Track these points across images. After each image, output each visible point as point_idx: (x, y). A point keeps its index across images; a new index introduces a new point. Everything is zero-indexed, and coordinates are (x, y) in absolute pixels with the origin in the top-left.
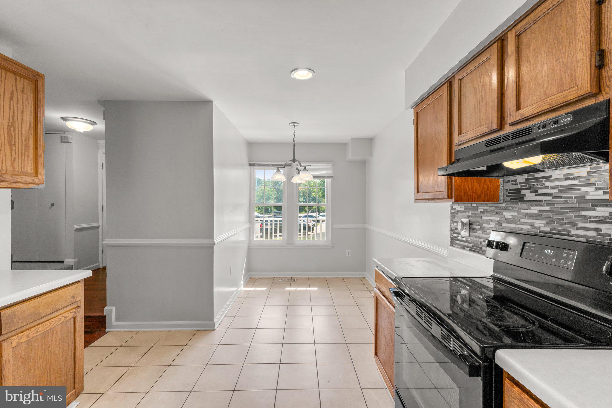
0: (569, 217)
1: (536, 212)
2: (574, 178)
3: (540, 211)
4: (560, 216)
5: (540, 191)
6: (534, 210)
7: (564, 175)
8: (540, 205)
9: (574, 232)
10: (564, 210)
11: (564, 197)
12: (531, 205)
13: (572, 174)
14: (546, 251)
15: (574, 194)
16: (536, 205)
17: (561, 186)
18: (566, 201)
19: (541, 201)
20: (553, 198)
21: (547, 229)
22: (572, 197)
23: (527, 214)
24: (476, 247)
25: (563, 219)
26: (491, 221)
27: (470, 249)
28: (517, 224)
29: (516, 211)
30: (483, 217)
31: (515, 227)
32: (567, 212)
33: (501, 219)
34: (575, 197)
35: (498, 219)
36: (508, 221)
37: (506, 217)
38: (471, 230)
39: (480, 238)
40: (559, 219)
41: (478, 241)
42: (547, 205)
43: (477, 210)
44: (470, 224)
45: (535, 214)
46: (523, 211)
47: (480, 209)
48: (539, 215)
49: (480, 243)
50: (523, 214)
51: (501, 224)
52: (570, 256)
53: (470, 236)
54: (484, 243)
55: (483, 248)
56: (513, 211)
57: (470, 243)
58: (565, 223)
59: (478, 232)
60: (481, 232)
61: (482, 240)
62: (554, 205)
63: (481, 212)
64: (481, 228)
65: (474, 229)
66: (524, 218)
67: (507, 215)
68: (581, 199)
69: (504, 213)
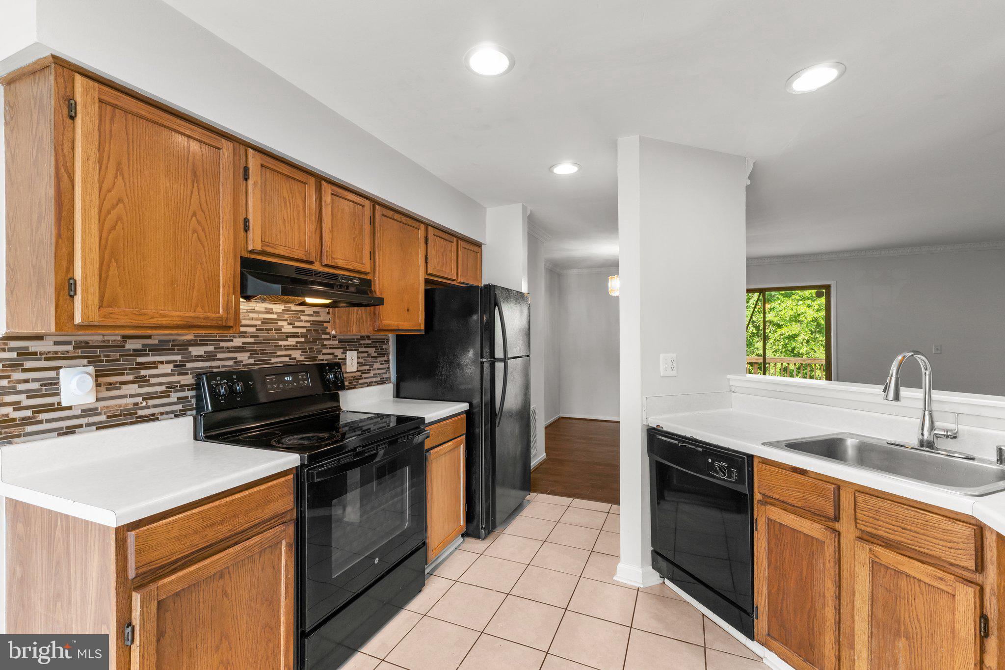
0: (269, 348)
1: (240, 344)
2: (273, 313)
3: (244, 343)
4: (263, 347)
6: (238, 342)
7: (266, 309)
8: (244, 337)
9: (274, 360)
10: (266, 342)
11: (266, 329)
13: (272, 309)
14: (286, 378)
15: (273, 327)
16: (239, 337)
17: (264, 319)
18: (268, 333)
19: (246, 333)
20: (257, 330)
21: (252, 361)
22: (272, 330)
23: (228, 348)
24: (119, 415)
25: (265, 350)
26: (162, 363)
27: (100, 427)
28: (213, 360)
29: (211, 345)
30: (140, 359)
31: (210, 365)
32: (269, 343)
33: (184, 357)
34: (275, 330)
35: (179, 358)
36: (199, 358)
37: (194, 353)
38: (103, 388)
39: (132, 396)
40: (263, 350)
41: (126, 405)
42: (251, 337)
43: (123, 346)
44: (97, 376)
45: (239, 347)
46: (222, 344)
47: (131, 345)
48: (243, 347)
49: (132, 407)
50: (223, 348)
51: (185, 365)
52: (304, 377)
53: (98, 400)
54: (144, 404)
55: (141, 413)
56: (207, 345)
57: (100, 414)
58: (267, 353)
59: (123, 387)
60: (136, 385)
61: (139, 400)
62: (258, 336)
63: (134, 350)
64: (136, 377)
65: (111, 384)
66: (225, 352)
67: (195, 351)
68: (279, 331)
69: (191, 349)
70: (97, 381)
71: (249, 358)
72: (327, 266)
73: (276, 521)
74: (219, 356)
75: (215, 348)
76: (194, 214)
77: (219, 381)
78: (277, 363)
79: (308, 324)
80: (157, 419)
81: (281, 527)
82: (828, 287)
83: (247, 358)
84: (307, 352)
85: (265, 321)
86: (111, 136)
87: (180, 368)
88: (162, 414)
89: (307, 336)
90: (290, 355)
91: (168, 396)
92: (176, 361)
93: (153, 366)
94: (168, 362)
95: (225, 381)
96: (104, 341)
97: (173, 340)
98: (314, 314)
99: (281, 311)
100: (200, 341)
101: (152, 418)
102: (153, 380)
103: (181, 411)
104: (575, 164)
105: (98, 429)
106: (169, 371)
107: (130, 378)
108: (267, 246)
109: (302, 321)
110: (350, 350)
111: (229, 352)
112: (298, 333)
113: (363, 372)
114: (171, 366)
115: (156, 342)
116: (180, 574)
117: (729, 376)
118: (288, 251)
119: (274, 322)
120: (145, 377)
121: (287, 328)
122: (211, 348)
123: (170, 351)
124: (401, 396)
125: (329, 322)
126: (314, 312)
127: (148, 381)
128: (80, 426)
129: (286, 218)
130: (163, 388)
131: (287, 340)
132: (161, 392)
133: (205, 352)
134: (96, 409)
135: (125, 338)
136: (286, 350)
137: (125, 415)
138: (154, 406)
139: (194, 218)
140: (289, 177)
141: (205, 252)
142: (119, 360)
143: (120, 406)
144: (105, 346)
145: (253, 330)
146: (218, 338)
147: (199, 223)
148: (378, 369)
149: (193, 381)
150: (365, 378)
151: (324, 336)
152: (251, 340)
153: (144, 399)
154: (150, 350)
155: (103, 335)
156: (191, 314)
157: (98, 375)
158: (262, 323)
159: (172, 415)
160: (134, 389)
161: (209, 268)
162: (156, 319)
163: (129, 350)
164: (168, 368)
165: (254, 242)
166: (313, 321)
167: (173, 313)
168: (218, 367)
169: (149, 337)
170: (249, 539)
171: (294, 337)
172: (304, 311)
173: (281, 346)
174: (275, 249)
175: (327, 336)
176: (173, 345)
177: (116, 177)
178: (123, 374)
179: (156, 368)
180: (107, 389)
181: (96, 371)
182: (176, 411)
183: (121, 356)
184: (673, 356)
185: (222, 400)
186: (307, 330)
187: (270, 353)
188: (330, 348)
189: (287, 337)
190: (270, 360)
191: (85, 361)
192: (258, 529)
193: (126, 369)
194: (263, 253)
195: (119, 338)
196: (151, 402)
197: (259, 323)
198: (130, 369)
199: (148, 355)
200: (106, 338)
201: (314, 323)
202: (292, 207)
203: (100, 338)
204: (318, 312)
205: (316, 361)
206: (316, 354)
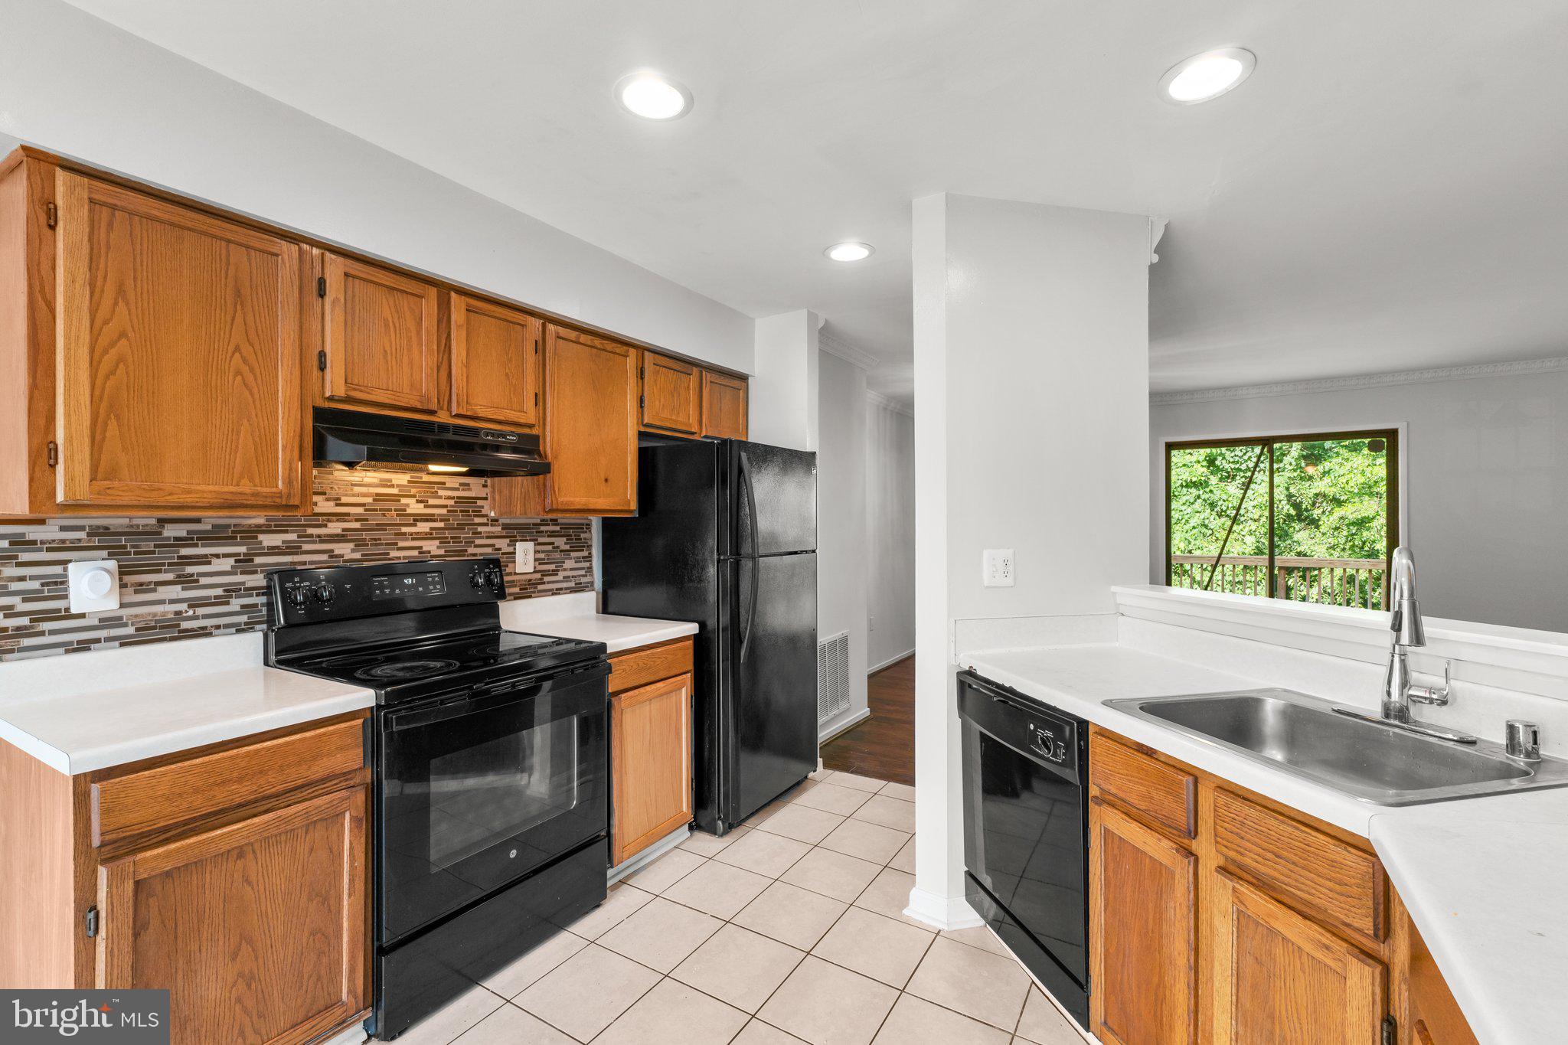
0: (386, 536)
1: (339, 531)
2: (392, 486)
3: (344, 530)
4: (377, 535)
5: (344, 500)
6: (335, 528)
7: (382, 480)
8: (345, 521)
9: (393, 554)
10: (381, 527)
11: (381, 510)
12: (329, 521)
13: (390, 480)
14: (406, 581)
15: (393, 506)
16: (338, 520)
17: (377, 495)
18: (384, 515)
19: (348, 514)
20: (366, 510)
21: (358, 555)
22: (390, 510)
23: (319, 536)
24: (154, 628)
25: (380, 539)
26: (217, 556)
27: (126, 642)
28: (296, 553)
29: (292, 532)
30: (184, 551)
31: (291, 560)
32: (386, 530)
33: (253, 549)
34: (395, 510)
35: (243, 549)
36: (273, 551)
37: (265, 544)
38: (130, 590)
39: (172, 601)
40: (375, 540)
41: (164, 614)
42: (357, 520)
43: (160, 533)
44: (121, 573)
45: (337, 535)
46: (310, 531)
47: (171, 531)
48: (343, 536)
49: (172, 616)
50: (311, 536)
51: (252, 561)
52: (437, 579)
53: (122, 606)
54: (191, 613)
55: (185, 625)
56: (286, 532)
57: (125, 625)
58: (382, 544)
59: (160, 589)
60: (179, 587)
61: (183, 607)
62: (367, 520)
63: (176, 539)
64: (179, 576)
65: (141, 584)
66: (314, 542)
67: (268, 540)
68: (402, 512)
69: (261, 537)
70: (121, 580)
71: (353, 551)
72: (458, 416)
73: (336, 784)
74: (306, 547)
75: (299, 536)
76: (237, 349)
77: (297, 582)
78: (399, 558)
79: (451, 502)
80: (210, 634)
81: (344, 793)
82: (1392, 435)
83: (349, 551)
84: (449, 542)
85: (378, 498)
86: (108, 247)
87: (244, 563)
88: (218, 627)
89: (449, 520)
90: (421, 547)
91: (228, 603)
92: (238, 554)
93: (205, 560)
94: (226, 556)
95: (307, 583)
96: (132, 526)
97: (235, 525)
98: (461, 488)
99: (406, 483)
100: (276, 526)
101: (203, 633)
102: (203, 581)
103: (246, 624)
104: (863, 244)
105: (122, 645)
106: (228, 568)
107: (170, 576)
108: (355, 390)
109: (441, 497)
110: (521, 541)
111: (322, 542)
112: (433, 515)
113: (545, 573)
114: (231, 561)
115: (209, 527)
116: (173, 846)
117: (1114, 589)
118: (390, 396)
119: (395, 498)
120: (192, 575)
121: (414, 507)
122: (293, 537)
123: (230, 539)
124: (610, 610)
125: (486, 499)
126: (461, 484)
127: (197, 581)
128: (98, 641)
129: (388, 349)
130: (219, 591)
131: (415, 525)
132: (216, 597)
133: (283, 542)
134: (121, 618)
135: (162, 522)
136: (413, 539)
137: (161, 627)
138: (205, 617)
139: (237, 355)
140: (393, 289)
141: (254, 402)
142: (153, 552)
143: (155, 615)
144: (133, 533)
145: (360, 510)
146: (303, 522)
147: (245, 361)
148: (571, 569)
149: (264, 583)
150: (549, 583)
151: (477, 520)
152: (357, 525)
153: (190, 606)
154: (199, 539)
155: (130, 518)
156: (232, 489)
157: (123, 571)
158: (374, 500)
159: (233, 630)
160: (176, 591)
161: (261, 424)
162: (176, 496)
163: (169, 538)
164: (227, 564)
165: (334, 384)
166: (458, 498)
167: (203, 487)
168: (305, 563)
169: (198, 521)
170: (289, 806)
171: (427, 520)
172: (444, 483)
173: (405, 534)
174: (368, 393)
175: (484, 520)
176: (233, 532)
177: (116, 304)
178: (159, 571)
179: (209, 563)
180: (136, 592)
181: (120, 567)
182: (239, 624)
183: (156, 546)
184: (1008, 553)
185: (301, 609)
186: (448, 511)
187: (387, 544)
188: (488, 537)
189: (414, 520)
190: (388, 554)
191: (104, 553)
192: (304, 794)
193: (163, 565)
194: (348, 400)
195: (153, 521)
196: (200, 611)
197: (370, 500)
198: (170, 564)
199: (196, 545)
200: (135, 522)
201: (460, 500)
202: (398, 332)
203: (126, 521)
204: (468, 485)
205: (464, 556)
206: (463, 546)
